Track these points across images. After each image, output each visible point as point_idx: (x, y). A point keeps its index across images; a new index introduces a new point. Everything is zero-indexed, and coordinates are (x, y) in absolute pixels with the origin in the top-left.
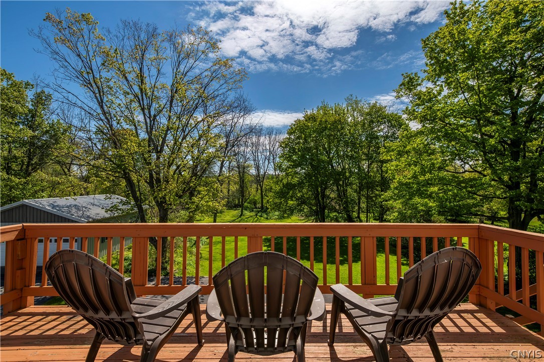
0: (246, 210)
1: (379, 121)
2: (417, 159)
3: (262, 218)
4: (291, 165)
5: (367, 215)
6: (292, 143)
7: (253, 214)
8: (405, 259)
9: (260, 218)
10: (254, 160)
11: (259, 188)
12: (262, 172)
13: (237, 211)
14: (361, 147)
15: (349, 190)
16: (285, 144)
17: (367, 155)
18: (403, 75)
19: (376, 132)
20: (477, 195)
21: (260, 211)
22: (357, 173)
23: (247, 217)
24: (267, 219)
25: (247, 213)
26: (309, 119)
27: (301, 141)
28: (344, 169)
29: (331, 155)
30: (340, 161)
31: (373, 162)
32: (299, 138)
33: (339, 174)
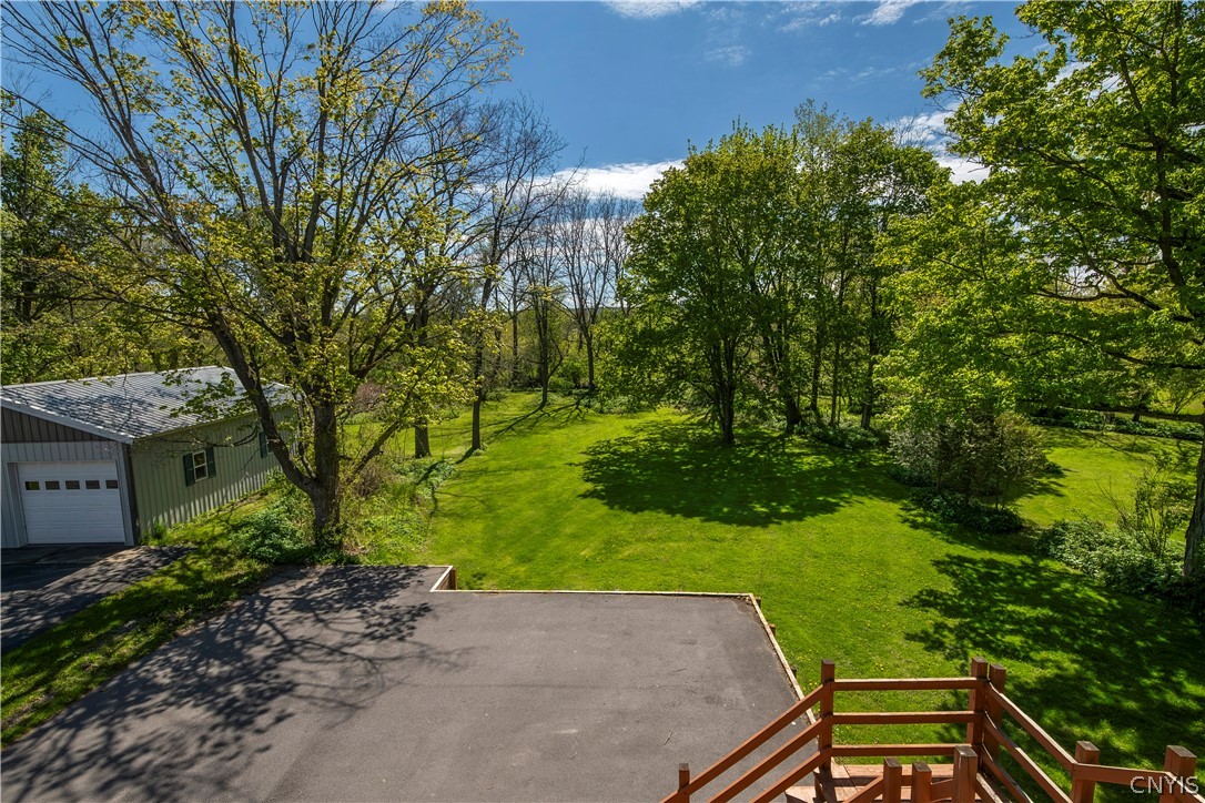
0: (555, 392)
1: (872, 169)
2: (972, 264)
3: (591, 411)
4: (653, 285)
5: (834, 401)
6: (655, 230)
7: (570, 400)
8: (921, 511)
9: (585, 410)
10: (571, 275)
11: (585, 341)
12: (590, 302)
13: (533, 395)
14: (826, 236)
15: (793, 345)
16: (639, 235)
17: (839, 257)
18: (951, 21)
19: (864, 196)
20: (1130, 359)
21: (586, 394)
22: (813, 302)
23: (557, 407)
24: (602, 412)
25: (557, 399)
26: (699, 167)
27: (678, 224)
28: (781, 291)
29: (752, 259)
30: (773, 273)
31: (853, 274)
32: (672, 217)
33: (769, 304)
